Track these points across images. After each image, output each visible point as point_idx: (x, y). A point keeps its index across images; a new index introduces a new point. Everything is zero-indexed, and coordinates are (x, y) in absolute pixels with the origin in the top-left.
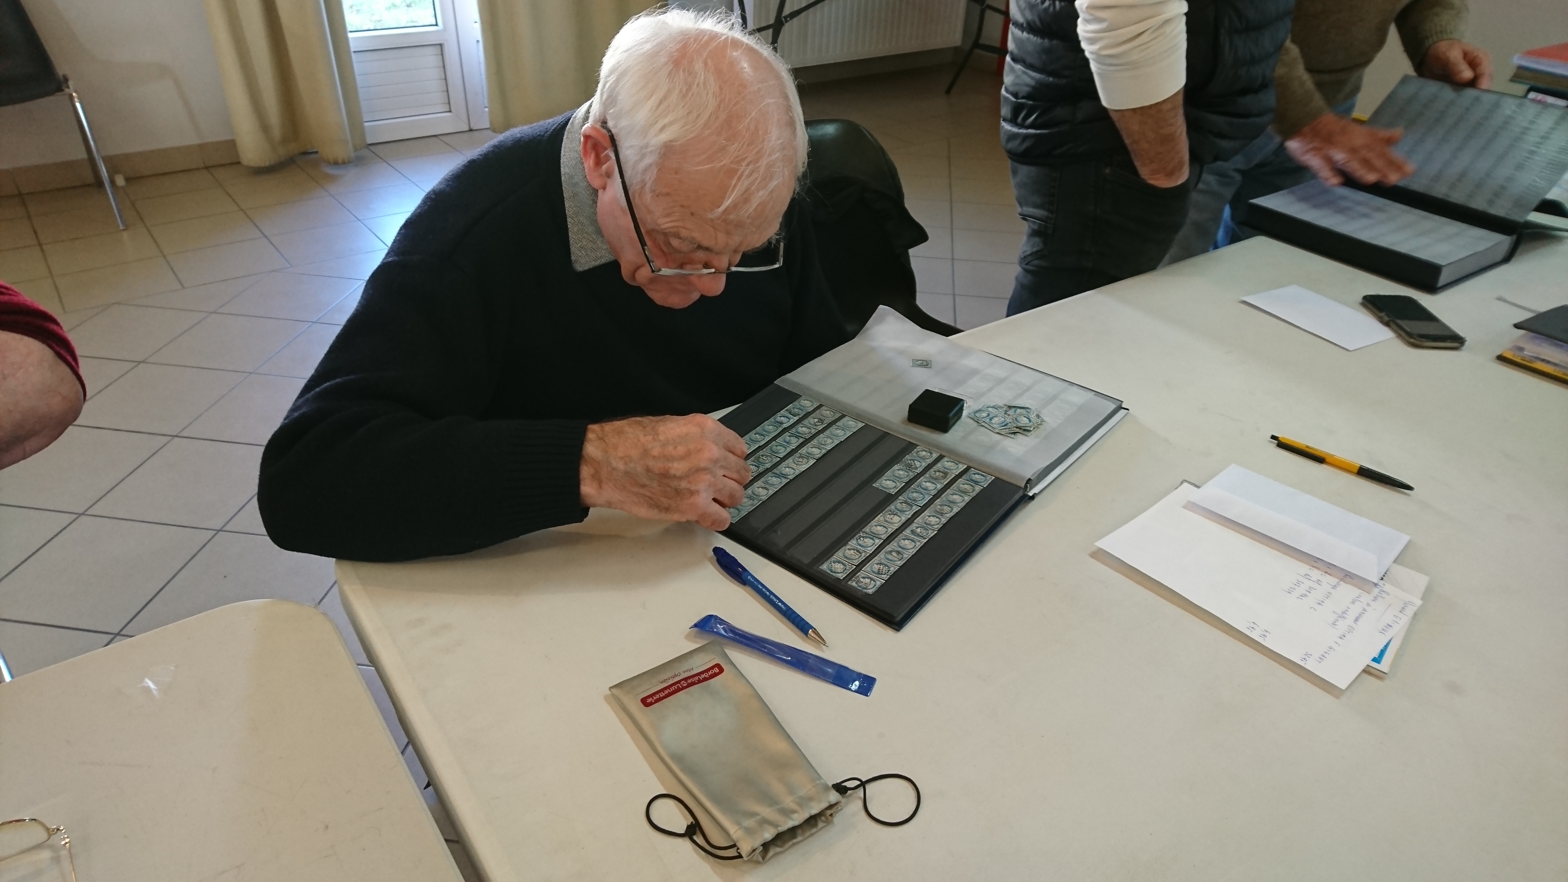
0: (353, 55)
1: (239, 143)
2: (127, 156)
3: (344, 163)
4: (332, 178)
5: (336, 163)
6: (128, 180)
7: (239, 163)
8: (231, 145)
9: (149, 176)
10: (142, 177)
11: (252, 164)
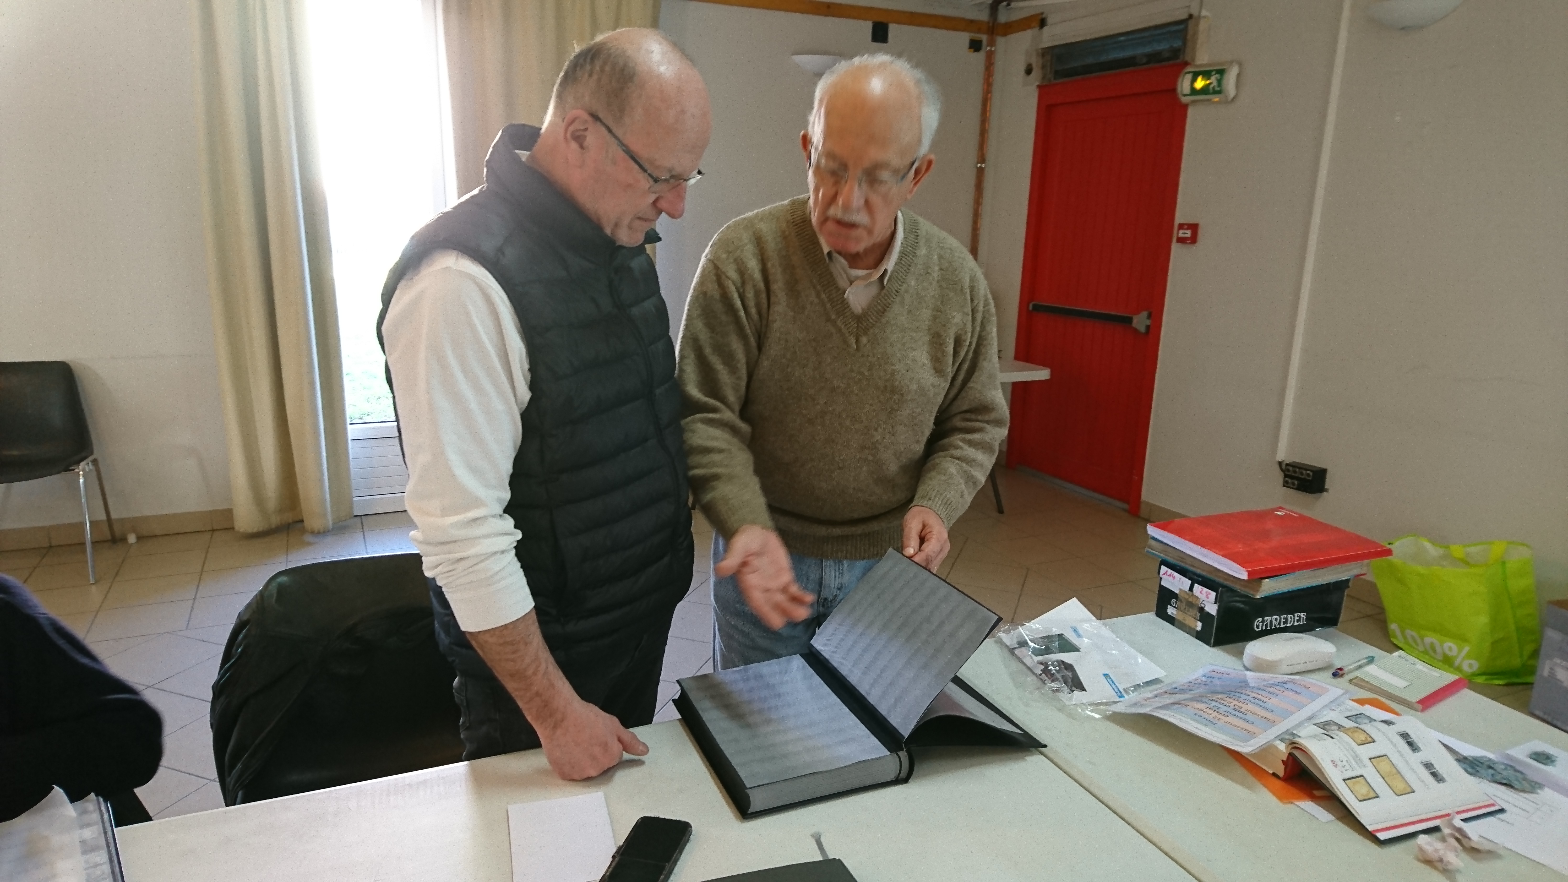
0: (350, 442)
1: (235, 512)
2: (146, 519)
3: (319, 533)
4: (309, 544)
5: (312, 533)
6: (140, 538)
7: (233, 528)
8: (228, 514)
9: (159, 536)
10: (155, 536)
11: (242, 530)
